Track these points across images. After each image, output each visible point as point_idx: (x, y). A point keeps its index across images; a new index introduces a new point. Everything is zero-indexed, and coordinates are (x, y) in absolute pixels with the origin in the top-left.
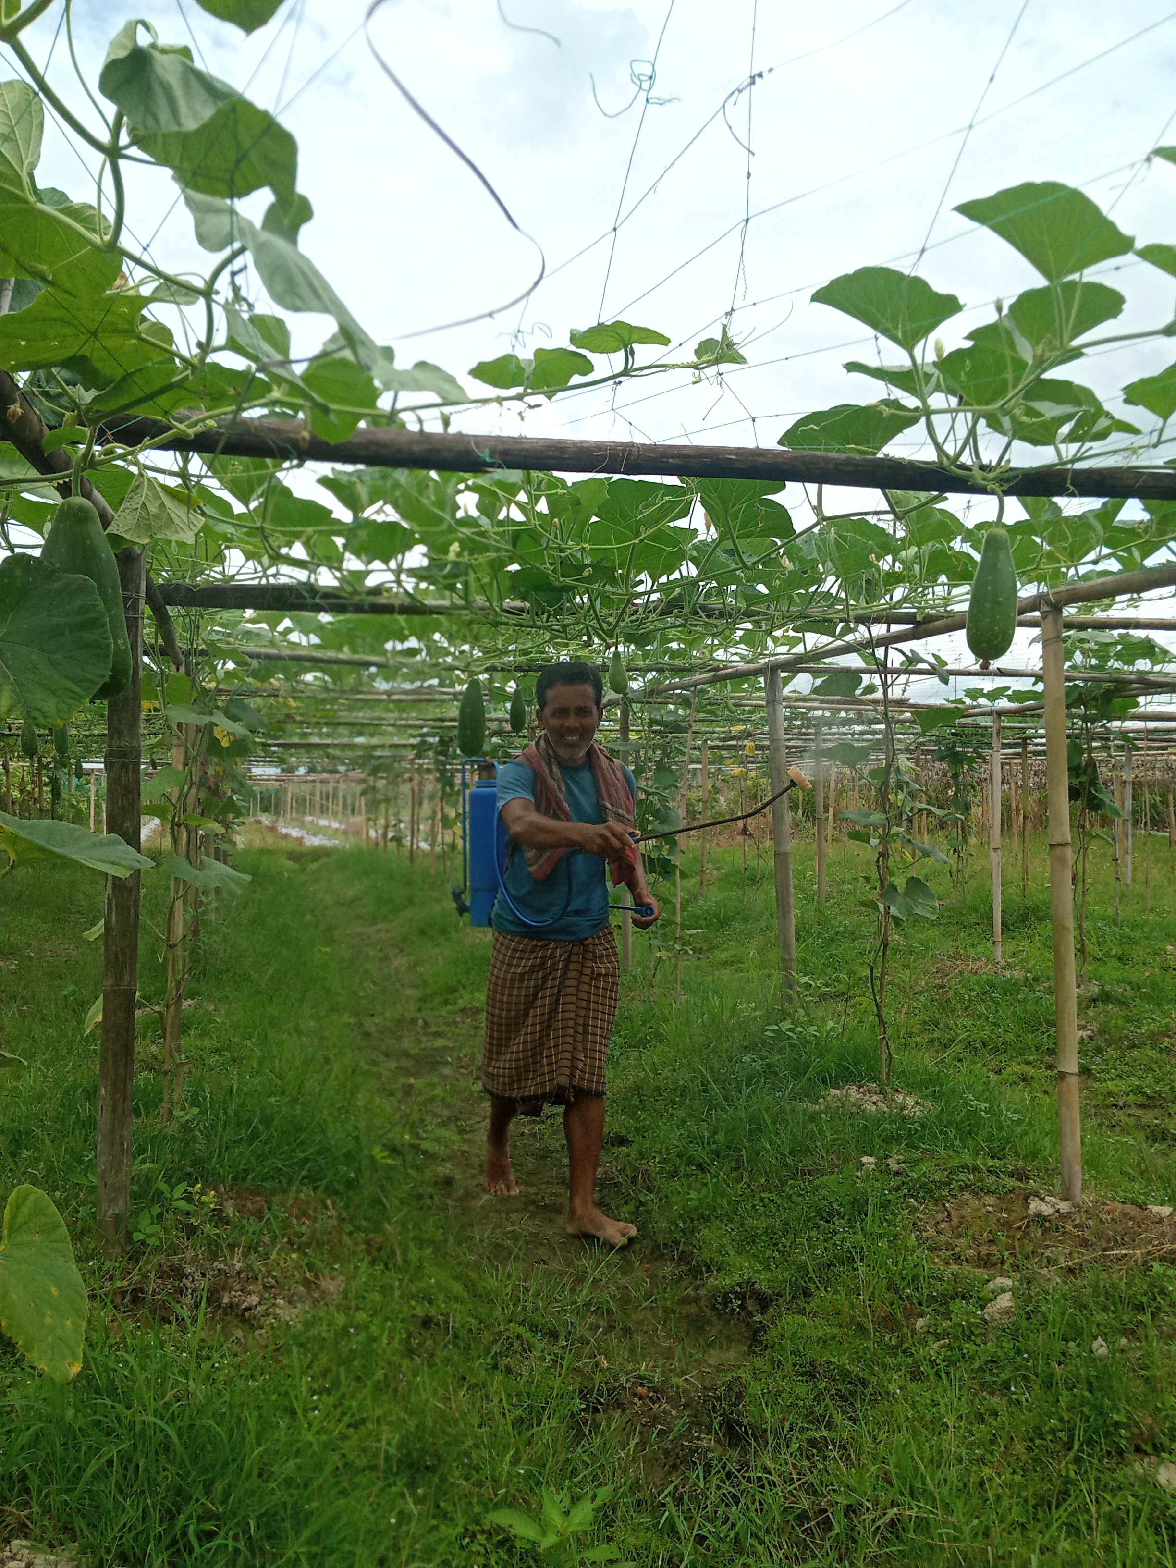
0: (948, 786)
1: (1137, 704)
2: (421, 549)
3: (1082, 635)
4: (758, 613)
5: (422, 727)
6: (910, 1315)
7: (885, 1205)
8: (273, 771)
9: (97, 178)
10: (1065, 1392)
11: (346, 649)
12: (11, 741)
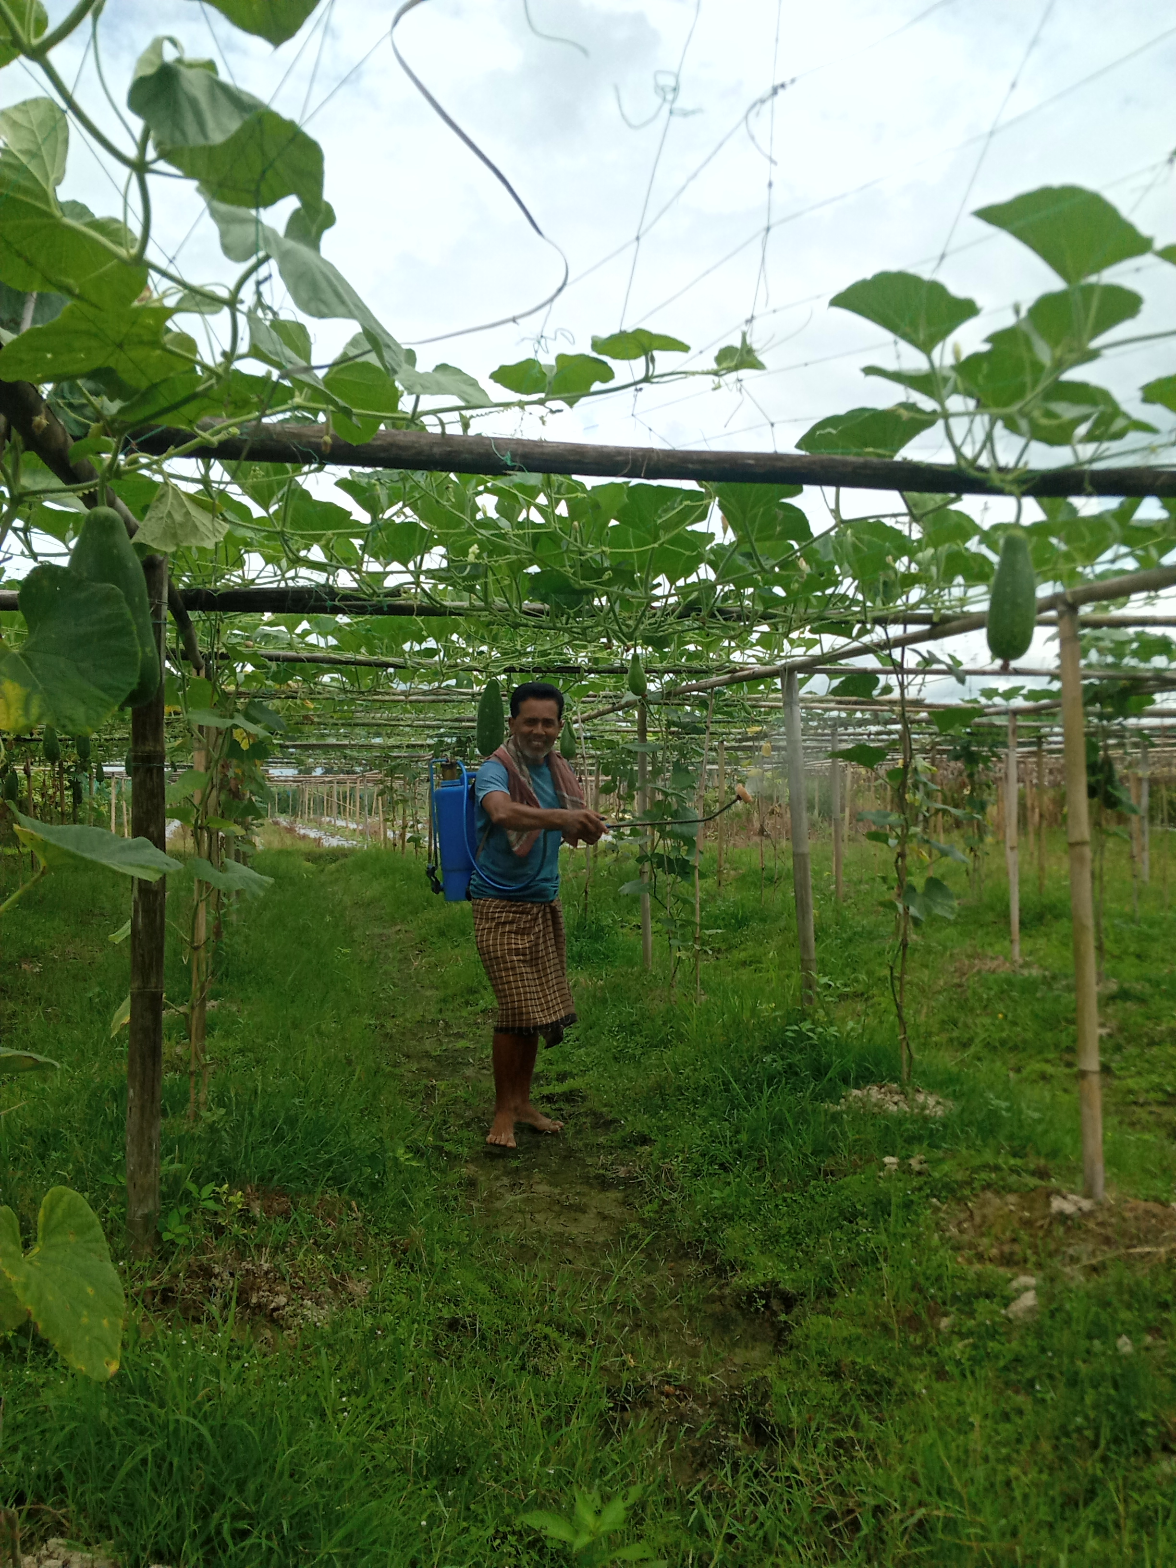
0: (963, 785)
1: (1153, 702)
2: (440, 550)
3: (1098, 633)
4: (774, 616)
5: (439, 727)
6: (935, 1313)
7: (908, 1205)
8: (290, 772)
9: (122, 190)
10: (1090, 1391)
11: (363, 650)
12: (33, 746)
